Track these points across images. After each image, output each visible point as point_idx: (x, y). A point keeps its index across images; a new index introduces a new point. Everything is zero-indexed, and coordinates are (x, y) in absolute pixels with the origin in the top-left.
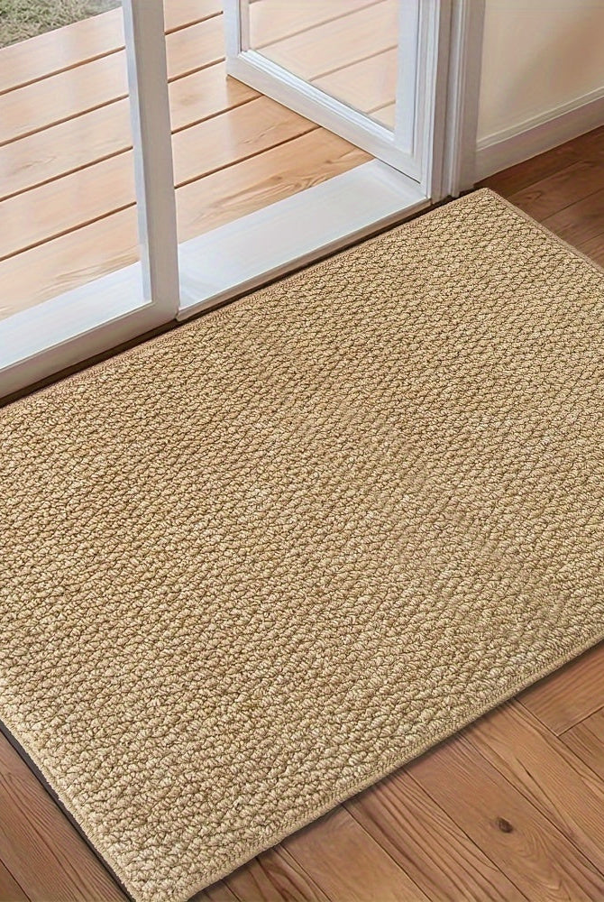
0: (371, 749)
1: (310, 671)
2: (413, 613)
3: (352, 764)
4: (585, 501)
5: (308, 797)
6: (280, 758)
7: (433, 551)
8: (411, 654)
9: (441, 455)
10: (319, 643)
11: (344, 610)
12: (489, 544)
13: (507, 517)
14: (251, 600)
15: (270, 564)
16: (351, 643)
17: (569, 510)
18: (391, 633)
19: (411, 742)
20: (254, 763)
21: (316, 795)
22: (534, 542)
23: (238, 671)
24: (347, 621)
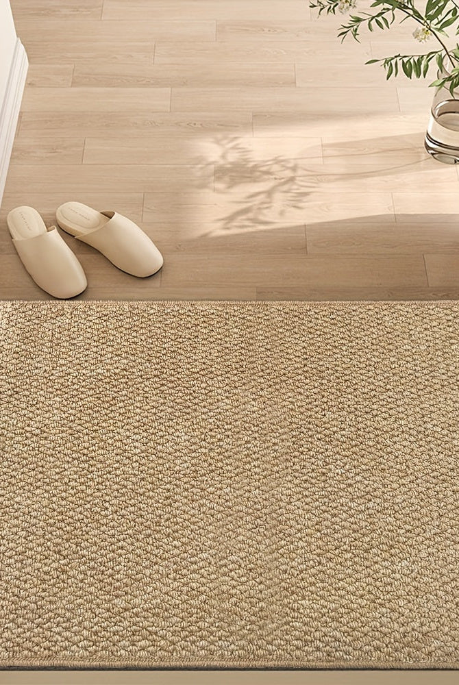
0: (97, 644)
1: (110, 570)
2: (194, 572)
3: (80, 646)
4: (356, 563)
5: (42, 649)
6: (50, 614)
7: (240, 538)
8: (170, 598)
9: (300, 475)
10: (130, 556)
11: (161, 543)
12: (275, 555)
13: (301, 543)
14: (121, 503)
15: (149, 487)
16: (146, 567)
17: (341, 563)
18: (171, 576)
19: (121, 655)
20: (36, 607)
21: (47, 651)
22: (301, 572)
23: (77, 545)
24: (157, 551)
